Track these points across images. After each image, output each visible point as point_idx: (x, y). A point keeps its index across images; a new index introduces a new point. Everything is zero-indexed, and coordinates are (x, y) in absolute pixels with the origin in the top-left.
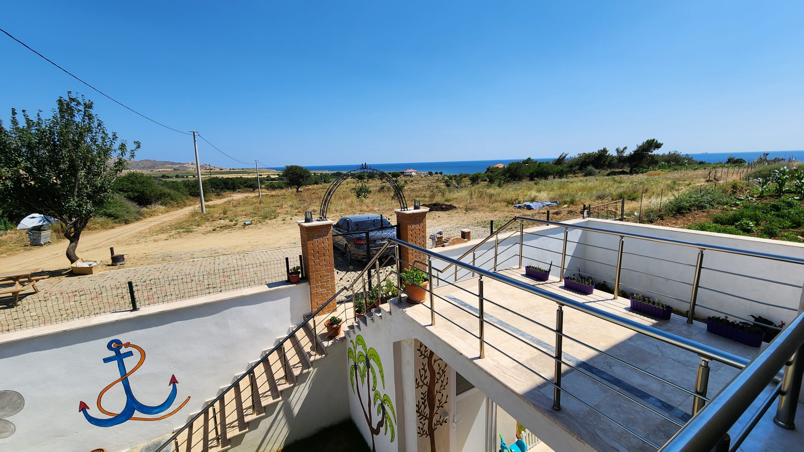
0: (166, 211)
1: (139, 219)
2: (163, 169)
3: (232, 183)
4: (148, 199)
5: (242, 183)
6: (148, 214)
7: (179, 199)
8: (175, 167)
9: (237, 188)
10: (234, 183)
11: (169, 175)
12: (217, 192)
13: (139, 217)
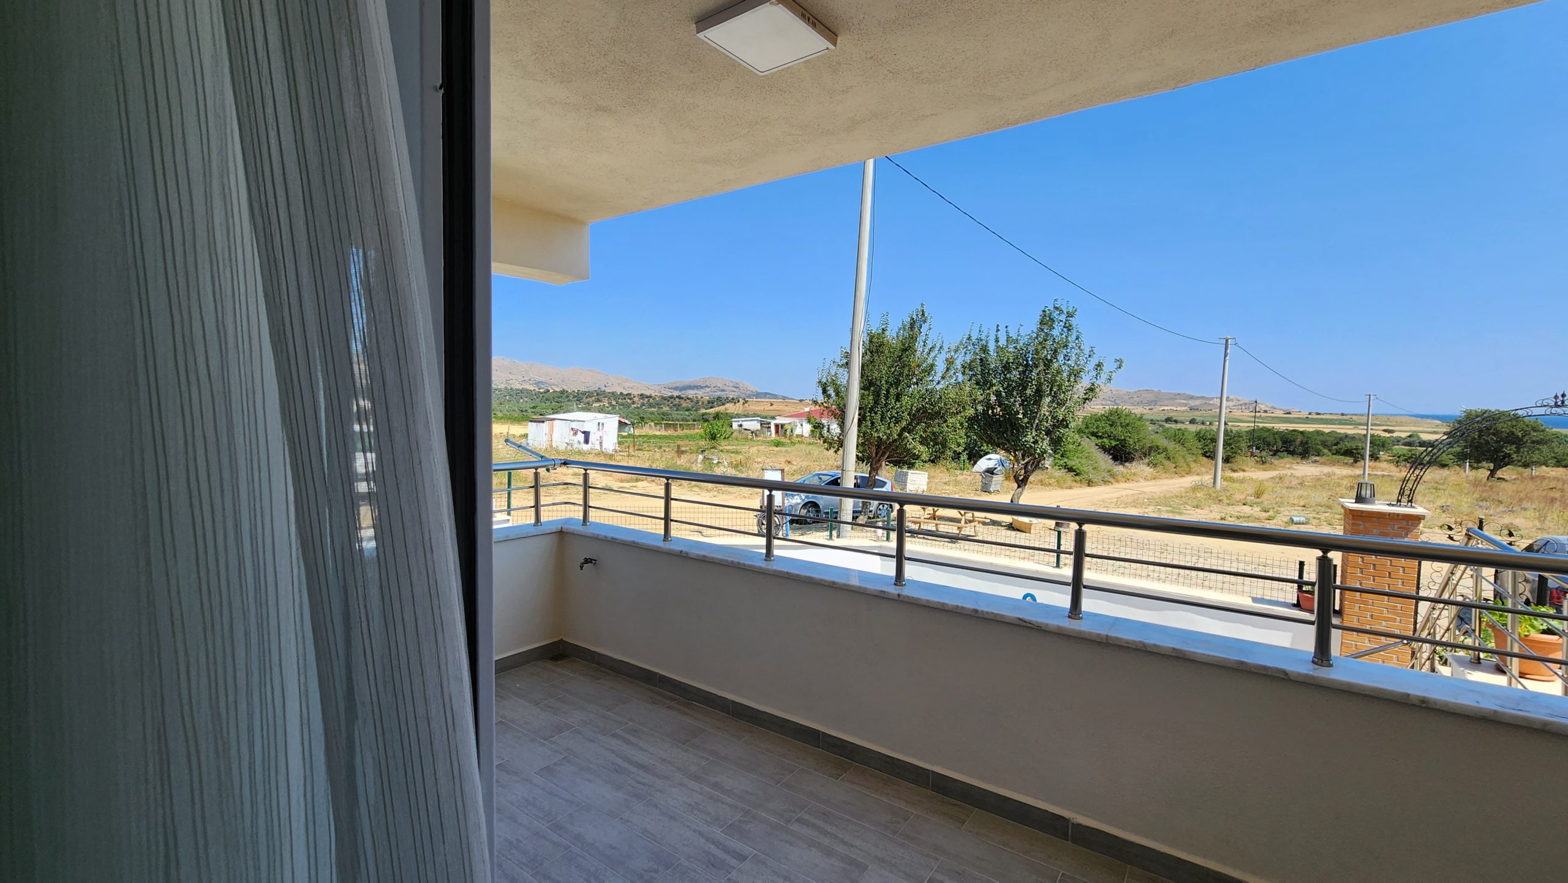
0: (1153, 477)
1: (1109, 482)
2: (1170, 406)
3: (1302, 442)
4: (1130, 453)
5: (1329, 443)
6: (1124, 477)
7: (1181, 460)
8: (1192, 404)
9: (1313, 455)
10: (1307, 443)
11: (1179, 419)
12: (1262, 457)
13: (1110, 478)
